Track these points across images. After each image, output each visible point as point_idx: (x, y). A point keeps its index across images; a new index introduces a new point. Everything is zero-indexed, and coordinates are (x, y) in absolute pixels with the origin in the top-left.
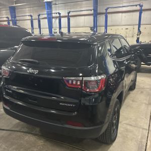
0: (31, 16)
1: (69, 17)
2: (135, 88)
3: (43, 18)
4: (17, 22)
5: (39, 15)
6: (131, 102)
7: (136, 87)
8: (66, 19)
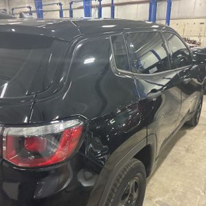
0: (60, 4)
1: (112, 6)
2: (196, 124)
3: (78, 8)
4: (44, 13)
5: (71, 3)
6: (183, 153)
7: (200, 122)
8: (109, 8)
